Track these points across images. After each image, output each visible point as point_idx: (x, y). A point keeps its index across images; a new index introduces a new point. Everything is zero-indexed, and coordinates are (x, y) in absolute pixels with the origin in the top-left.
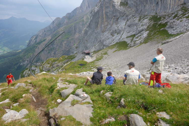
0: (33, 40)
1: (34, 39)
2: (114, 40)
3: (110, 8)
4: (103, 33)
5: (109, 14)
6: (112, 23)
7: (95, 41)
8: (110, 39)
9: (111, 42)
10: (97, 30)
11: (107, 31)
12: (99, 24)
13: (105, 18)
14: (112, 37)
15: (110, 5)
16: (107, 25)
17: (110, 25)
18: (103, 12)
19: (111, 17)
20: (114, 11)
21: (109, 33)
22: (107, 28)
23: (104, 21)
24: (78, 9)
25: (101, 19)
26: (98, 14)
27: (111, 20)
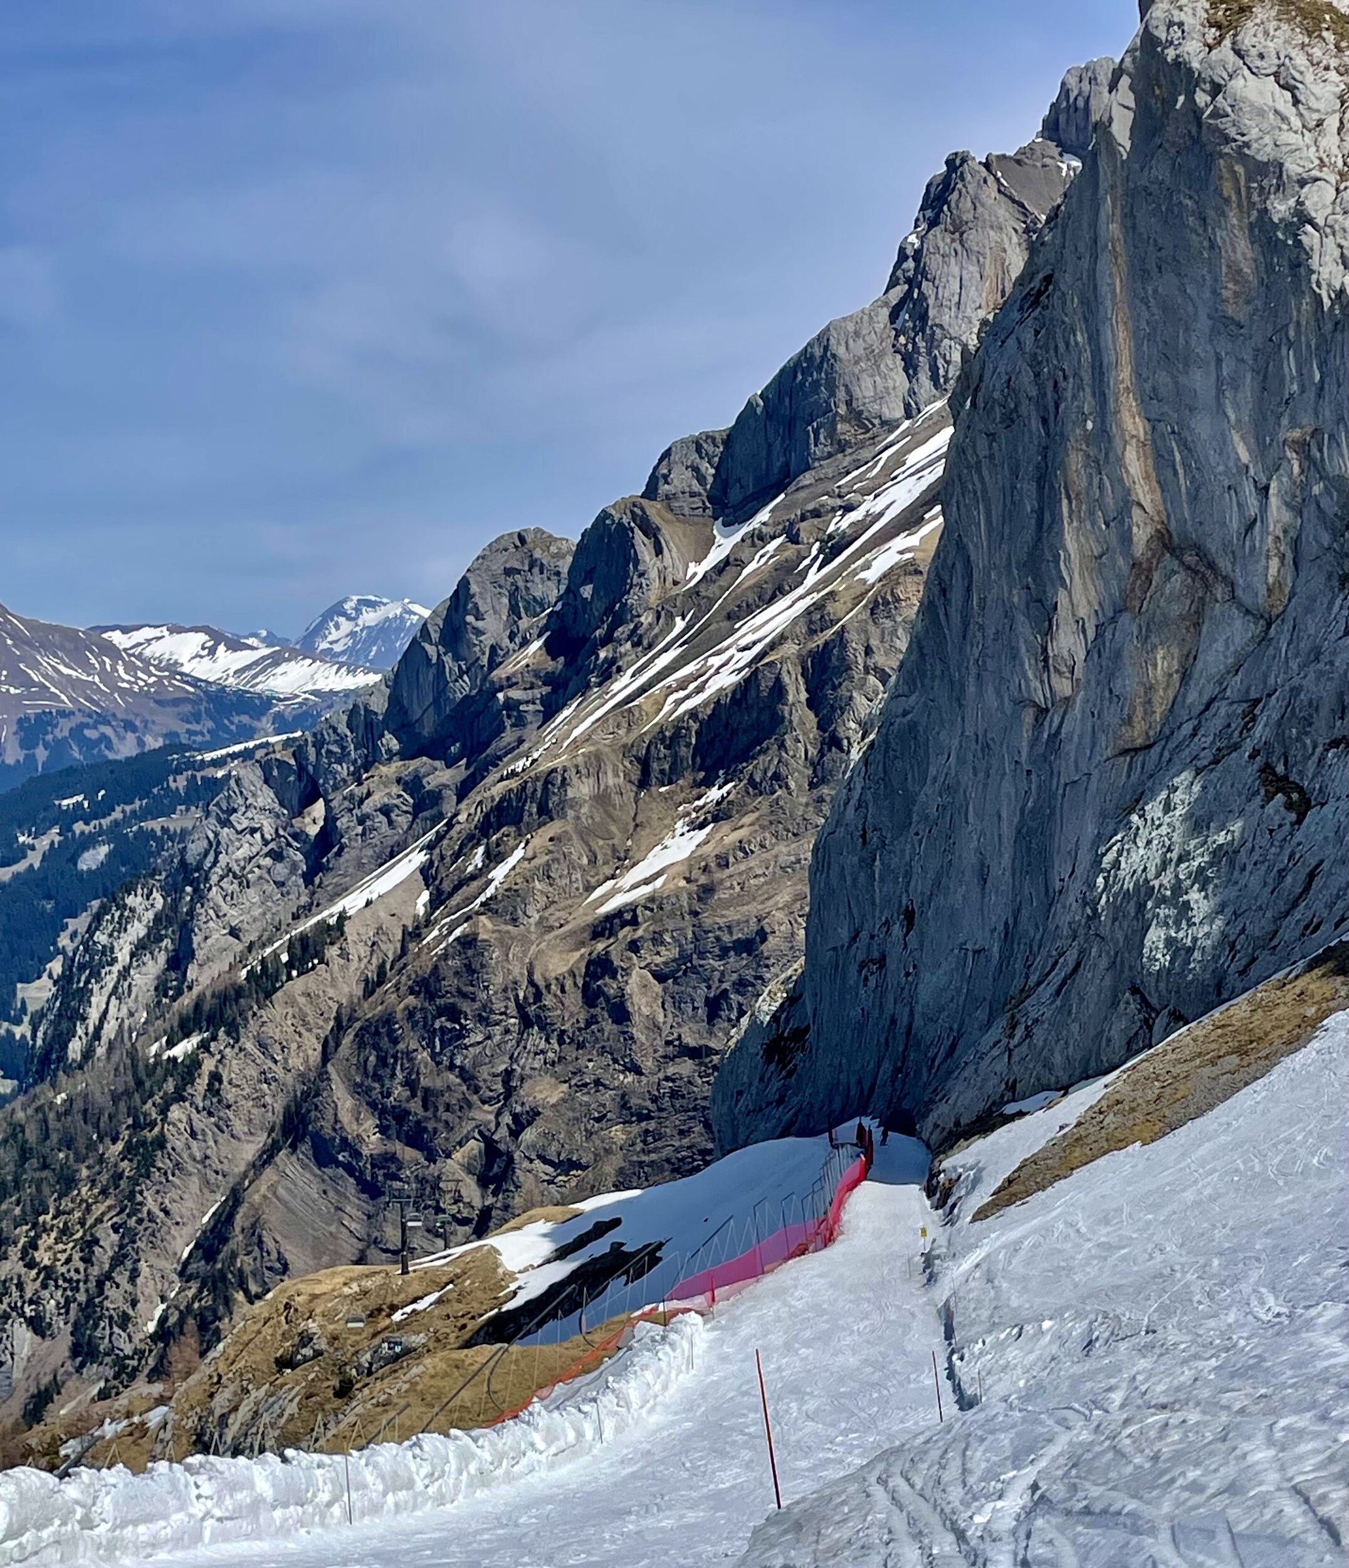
0: (123, 956)
1: (140, 948)
2: (1312, 876)
3: (1215, 293)
4: (1140, 758)
5: (1218, 398)
6: (1283, 557)
7: (1025, 913)
8: (1243, 869)
9: (1269, 914)
10: (1042, 712)
11: (1196, 712)
12: (1062, 598)
13: (1145, 494)
14: (1287, 827)
15: (1212, 246)
16: (1196, 620)
17: (1240, 605)
18: (1101, 381)
19: (1245, 456)
20: (1292, 333)
21: (1236, 747)
22: (1200, 665)
23: (1141, 535)
24: (858, 347)
25: (1091, 513)
26: (1035, 424)
27: (1253, 505)
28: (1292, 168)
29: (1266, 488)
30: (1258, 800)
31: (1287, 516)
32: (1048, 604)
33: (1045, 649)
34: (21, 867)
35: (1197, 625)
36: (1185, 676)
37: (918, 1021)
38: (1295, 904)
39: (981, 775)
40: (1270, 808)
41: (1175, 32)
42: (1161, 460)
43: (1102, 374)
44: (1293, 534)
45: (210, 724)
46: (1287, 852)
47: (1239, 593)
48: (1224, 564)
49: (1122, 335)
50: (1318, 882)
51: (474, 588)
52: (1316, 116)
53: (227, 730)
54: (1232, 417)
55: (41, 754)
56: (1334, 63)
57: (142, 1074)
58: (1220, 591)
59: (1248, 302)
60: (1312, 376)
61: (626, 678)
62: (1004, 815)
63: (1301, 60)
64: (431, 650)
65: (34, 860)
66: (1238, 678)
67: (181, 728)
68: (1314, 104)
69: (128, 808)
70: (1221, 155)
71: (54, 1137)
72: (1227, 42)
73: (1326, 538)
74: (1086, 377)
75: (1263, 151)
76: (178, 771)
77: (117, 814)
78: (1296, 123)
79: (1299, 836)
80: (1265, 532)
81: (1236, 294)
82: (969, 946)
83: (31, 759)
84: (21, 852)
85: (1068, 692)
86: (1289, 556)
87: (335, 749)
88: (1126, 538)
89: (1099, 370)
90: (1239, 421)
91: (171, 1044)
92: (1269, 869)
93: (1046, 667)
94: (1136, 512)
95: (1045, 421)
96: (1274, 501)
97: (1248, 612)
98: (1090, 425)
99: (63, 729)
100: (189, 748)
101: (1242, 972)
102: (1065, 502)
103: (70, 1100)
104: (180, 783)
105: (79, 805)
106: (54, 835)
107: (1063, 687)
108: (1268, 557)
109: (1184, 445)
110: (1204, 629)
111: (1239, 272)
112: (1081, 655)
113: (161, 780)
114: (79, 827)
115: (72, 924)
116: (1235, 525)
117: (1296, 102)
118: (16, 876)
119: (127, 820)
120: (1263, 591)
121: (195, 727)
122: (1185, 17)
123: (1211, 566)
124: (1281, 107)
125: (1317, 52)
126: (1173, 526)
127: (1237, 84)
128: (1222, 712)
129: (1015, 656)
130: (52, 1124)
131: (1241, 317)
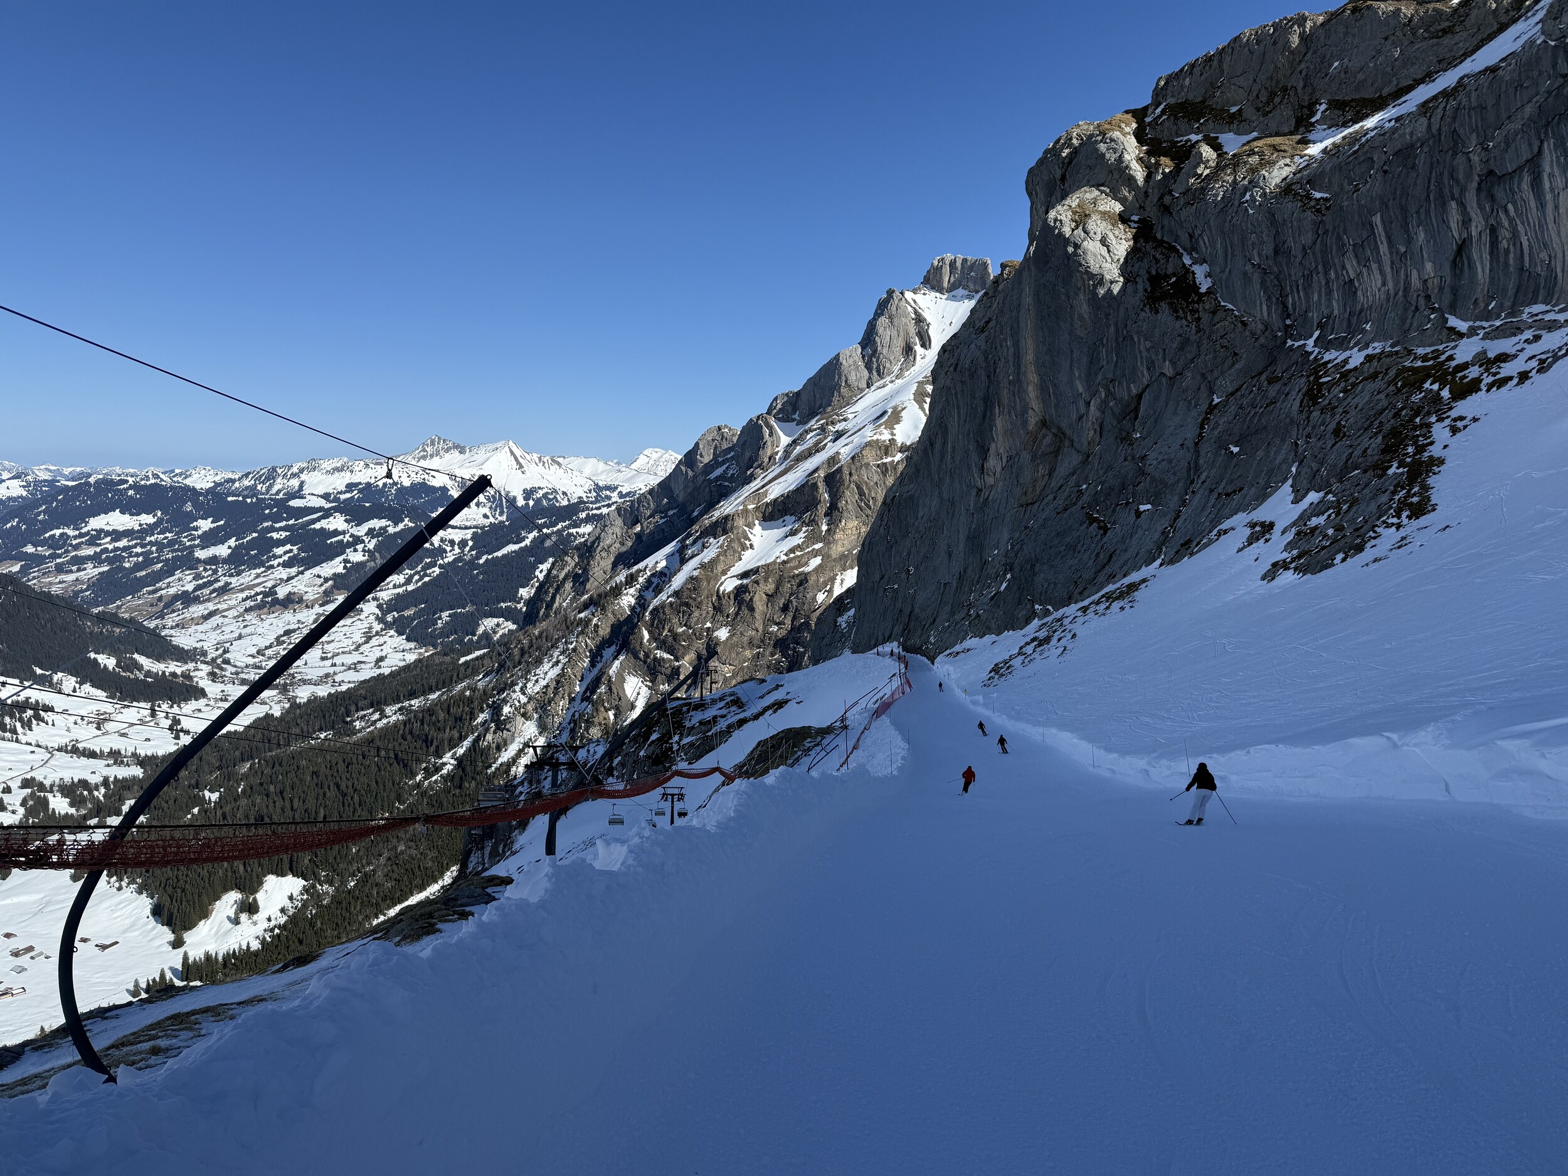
2: (1111, 556)
3: (1072, 325)
4: (1029, 508)
5: (1071, 366)
6: (1095, 430)
7: (970, 568)
8: (1079, 552)
9: (1093, 570)
10: (980, 490)
11: (1054, 490)
12: (993, 446)
13: (1035, 404)
14: (1099, 537)
15: (1071, 307)
16: (1056, 453)
17: (1075, 449)
18: (1019, 360)
19: (1081, 390)
20: (1105, 342)
21: (1075, 504)
22: (1057, 472)
23: (1033, 420)
24: (851, 361)
25: (1009, 412)
26: (984, 378)
27: (1083, 410)
28: (1108, 277)
29: (1089, 403)
30: (1085, 525)
31: (1098, 414)
32: (986, 449)
33: (983, 466)
34: (523, 544)
35: (1056, 456)
36: (1050, 475)
37: (917, 610)
38: (1104, 567)
39: (950, 515)
40: (1091, 528)
41: (1058, 224)
42: (1043, 389)
43: (1019, 357)
44: (1099, 421)
45: (595, 494)
46: (1100, 545)
47: (1075, 444)
48: (1068, 432)
49: (1030, 342)
50: (1114, 559)
51: (701, 446)
52: (1117, 257)
53: (601, 496)
54: (1077, 375)
55: (531, 503)
56: (1123, 237)
57: (569, 624)
58: (1067, 443)
59: (1086, 329)
60: (1112, 358)
61: (758, 480)
62: (961, 531)
63: (1111, 235)
64: (683, 468)
65: (527, 542)
66: (1074, 477)
67: (584, 496)
68: (1116, 252)
69: (564, 524)
70: (1079, 271)
71: (535, 646)
72: (1081, 228)
73: (1115, 423)
74: (1011, 359)
75: (1094, 269)
76: (583, 511)
77: (559, 526)
78: (1109, 260)
79: (1105, 539)
80: (1087, 420)
81: (1081, 326)
82: (942, 581)
83: (527, 504)
84: (523, 539)
85: (992, 483)
86: (1098, 429)
87: (645, 504)
88: (1025, 423)
89: (1018, 356)
90: (1080, 376)
91: (580, 612)
92: (1092, 553)
93: (983, 473)
94: (1031, 412)
95: (988, 376)
96: (1092, 408)
97: (1079, 451)
98: (1011, 378)
99: (540, 493)
100: (587, 503)
101: (1081, 593)
102: (997, 408)
103: (541, 633)
104: (583, 515)
105: (545, 522)
106: (535, 533)
107: (990, 480)
108: (1089, 430)
109: (1055, 386)
110: (1059, 458)
111: (1083, 317)
112: (999, 469)
113: (576, 514)
114: (545, 531)
115: (541, 567)
116: (1074, 417)
117: (1109, 251)
118: (521, 548)
119: (563, 529)
120: (1086, 443)
121: (589, 495)
122: (1063, 218)
123: (1064, 434)
124: (1103, 253)
125: (1117, 233)
126: (1047, 417)
127: (1085, 243)
128: (1067, 490)
129: (969, 468)
130: (534, 641)
131: (1082, 335)
